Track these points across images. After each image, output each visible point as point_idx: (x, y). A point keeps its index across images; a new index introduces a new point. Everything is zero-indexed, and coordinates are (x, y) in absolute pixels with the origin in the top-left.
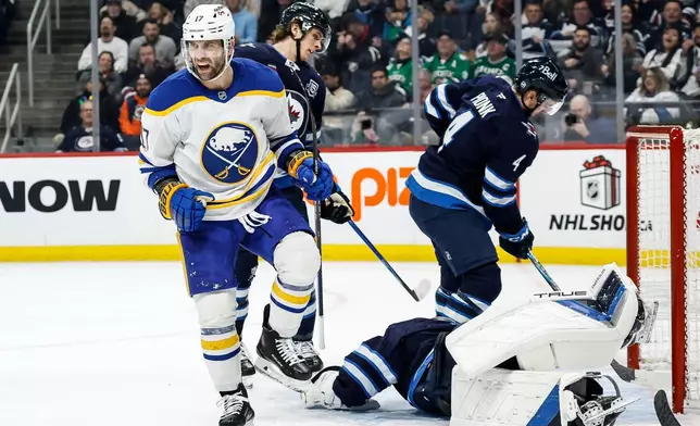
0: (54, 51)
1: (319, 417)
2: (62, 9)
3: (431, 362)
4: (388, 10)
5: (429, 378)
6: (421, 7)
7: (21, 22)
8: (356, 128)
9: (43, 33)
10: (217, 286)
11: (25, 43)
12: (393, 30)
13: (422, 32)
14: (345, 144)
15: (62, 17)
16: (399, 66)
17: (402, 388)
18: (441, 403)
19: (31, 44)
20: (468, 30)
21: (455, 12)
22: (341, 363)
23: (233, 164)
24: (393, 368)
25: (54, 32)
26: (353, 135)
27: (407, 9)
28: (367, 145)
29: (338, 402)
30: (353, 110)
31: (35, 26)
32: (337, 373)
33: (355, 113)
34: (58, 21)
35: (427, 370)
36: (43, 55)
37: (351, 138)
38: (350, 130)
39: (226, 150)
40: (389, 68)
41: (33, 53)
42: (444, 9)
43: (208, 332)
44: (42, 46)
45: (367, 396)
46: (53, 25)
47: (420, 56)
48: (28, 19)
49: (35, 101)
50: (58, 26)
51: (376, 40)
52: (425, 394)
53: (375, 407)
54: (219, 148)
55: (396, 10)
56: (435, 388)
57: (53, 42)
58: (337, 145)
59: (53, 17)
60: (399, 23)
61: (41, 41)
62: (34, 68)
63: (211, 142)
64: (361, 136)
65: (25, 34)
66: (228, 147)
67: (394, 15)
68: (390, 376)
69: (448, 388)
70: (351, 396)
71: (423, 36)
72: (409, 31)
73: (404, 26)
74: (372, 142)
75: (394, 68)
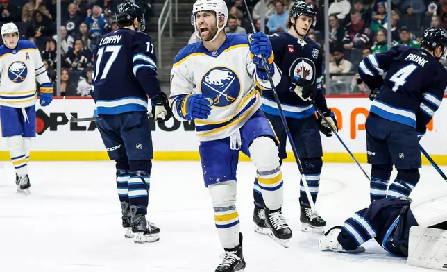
0: (174, 35)
1: (329, 256)
2: (179, 11)
3: (398, 224)
4: (374, 13)
5: (396, 233)
6: (393, 12)
7: (155, 18)
8: (354, 83)
9: (168, 25)
10: (218, 180)
11: (157, 31)
12: (377, 25)
13: (393, 27)
14: (347, 93)
15: (179, 15)
16: (379, 47)
17: (379, 239)
18: (402, 248)
19: (161, 31)
20: (421, 25)
21: (413, 14)
22: (343, 224)
23: (222, 93)
24: (374, 228)
25: (174, 24)
26: (352, 87)
27: (385, 13)
28: (360, 94)
29: (340, 247)
30: (352, 72)
31: (163, 20)
32: (340, 230)
33: (354, 75)
34: (176, 18)
35: (395, 228)
36: (167, 38)
37: (350, 89)
38: (350, 84)
39: (216, 84)
40: (373, 48)
41: (162, 37)
42: (407, 13)
43: (217, 210)
44: (167, 32)
45: (358, 244)
46: (174, 20)
47: (392, 41)
48: (159, 16)
49: (162, 65)
50: (176, 21)
51: (367, 30)
52: (393, 242)
53: (363, 251)
54: (211, 83)
55: (378, 13)
56: (400, 239)
57: (174, 30)
58: (342, 94)
59: (174, 15)
60: (380, 22)
61: (167, 29)
62: (162, 45)
63: (206, 79)
64: (357, 89)
65: (157, 25)
66: (217, 82)
67: (376, 17)
68: (372, 233)
69: (407, 239)
70: (348, 244)
71: (394, 29)
72: (385, 26)
73: (383, 23)
74: (363, 92)
75: (376, 48)
